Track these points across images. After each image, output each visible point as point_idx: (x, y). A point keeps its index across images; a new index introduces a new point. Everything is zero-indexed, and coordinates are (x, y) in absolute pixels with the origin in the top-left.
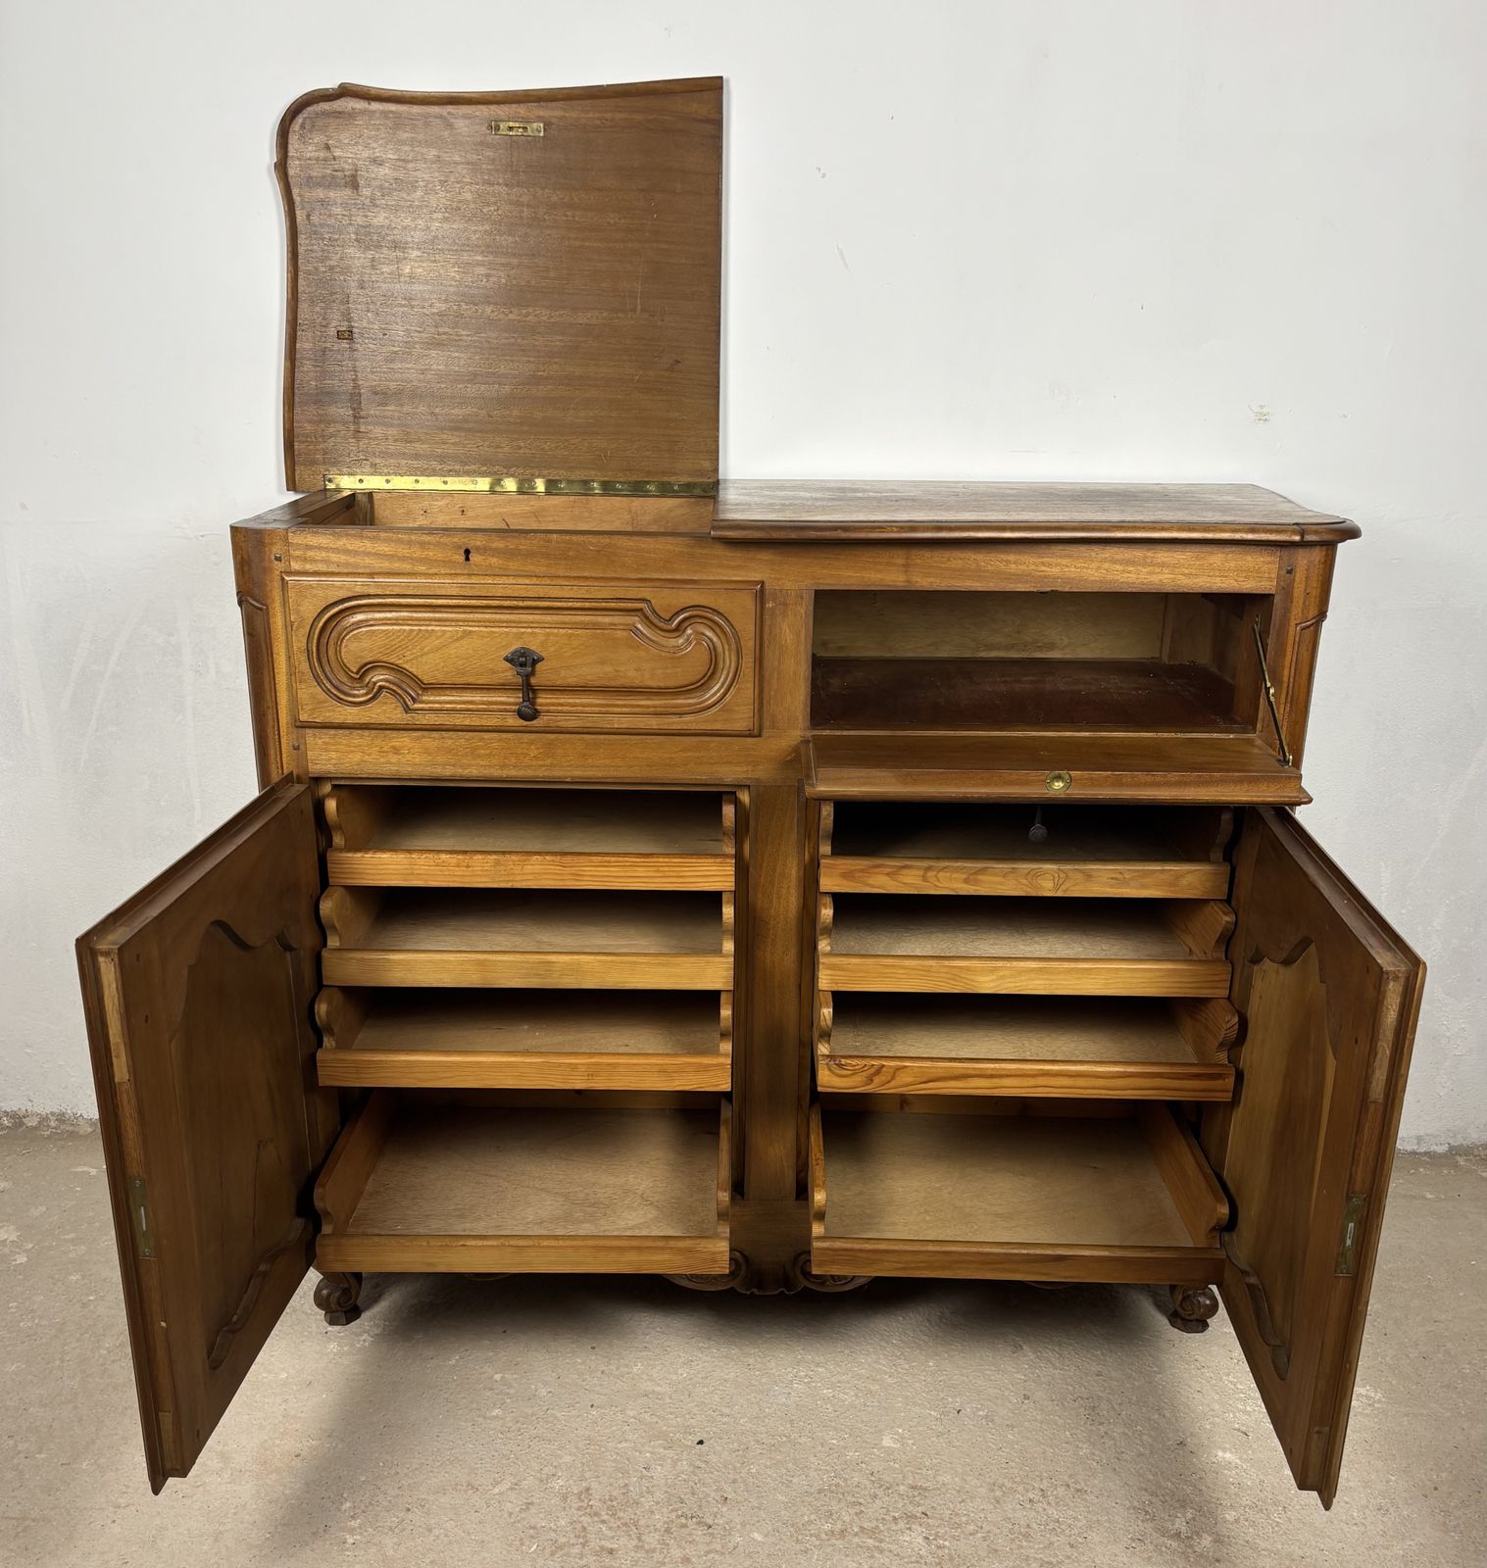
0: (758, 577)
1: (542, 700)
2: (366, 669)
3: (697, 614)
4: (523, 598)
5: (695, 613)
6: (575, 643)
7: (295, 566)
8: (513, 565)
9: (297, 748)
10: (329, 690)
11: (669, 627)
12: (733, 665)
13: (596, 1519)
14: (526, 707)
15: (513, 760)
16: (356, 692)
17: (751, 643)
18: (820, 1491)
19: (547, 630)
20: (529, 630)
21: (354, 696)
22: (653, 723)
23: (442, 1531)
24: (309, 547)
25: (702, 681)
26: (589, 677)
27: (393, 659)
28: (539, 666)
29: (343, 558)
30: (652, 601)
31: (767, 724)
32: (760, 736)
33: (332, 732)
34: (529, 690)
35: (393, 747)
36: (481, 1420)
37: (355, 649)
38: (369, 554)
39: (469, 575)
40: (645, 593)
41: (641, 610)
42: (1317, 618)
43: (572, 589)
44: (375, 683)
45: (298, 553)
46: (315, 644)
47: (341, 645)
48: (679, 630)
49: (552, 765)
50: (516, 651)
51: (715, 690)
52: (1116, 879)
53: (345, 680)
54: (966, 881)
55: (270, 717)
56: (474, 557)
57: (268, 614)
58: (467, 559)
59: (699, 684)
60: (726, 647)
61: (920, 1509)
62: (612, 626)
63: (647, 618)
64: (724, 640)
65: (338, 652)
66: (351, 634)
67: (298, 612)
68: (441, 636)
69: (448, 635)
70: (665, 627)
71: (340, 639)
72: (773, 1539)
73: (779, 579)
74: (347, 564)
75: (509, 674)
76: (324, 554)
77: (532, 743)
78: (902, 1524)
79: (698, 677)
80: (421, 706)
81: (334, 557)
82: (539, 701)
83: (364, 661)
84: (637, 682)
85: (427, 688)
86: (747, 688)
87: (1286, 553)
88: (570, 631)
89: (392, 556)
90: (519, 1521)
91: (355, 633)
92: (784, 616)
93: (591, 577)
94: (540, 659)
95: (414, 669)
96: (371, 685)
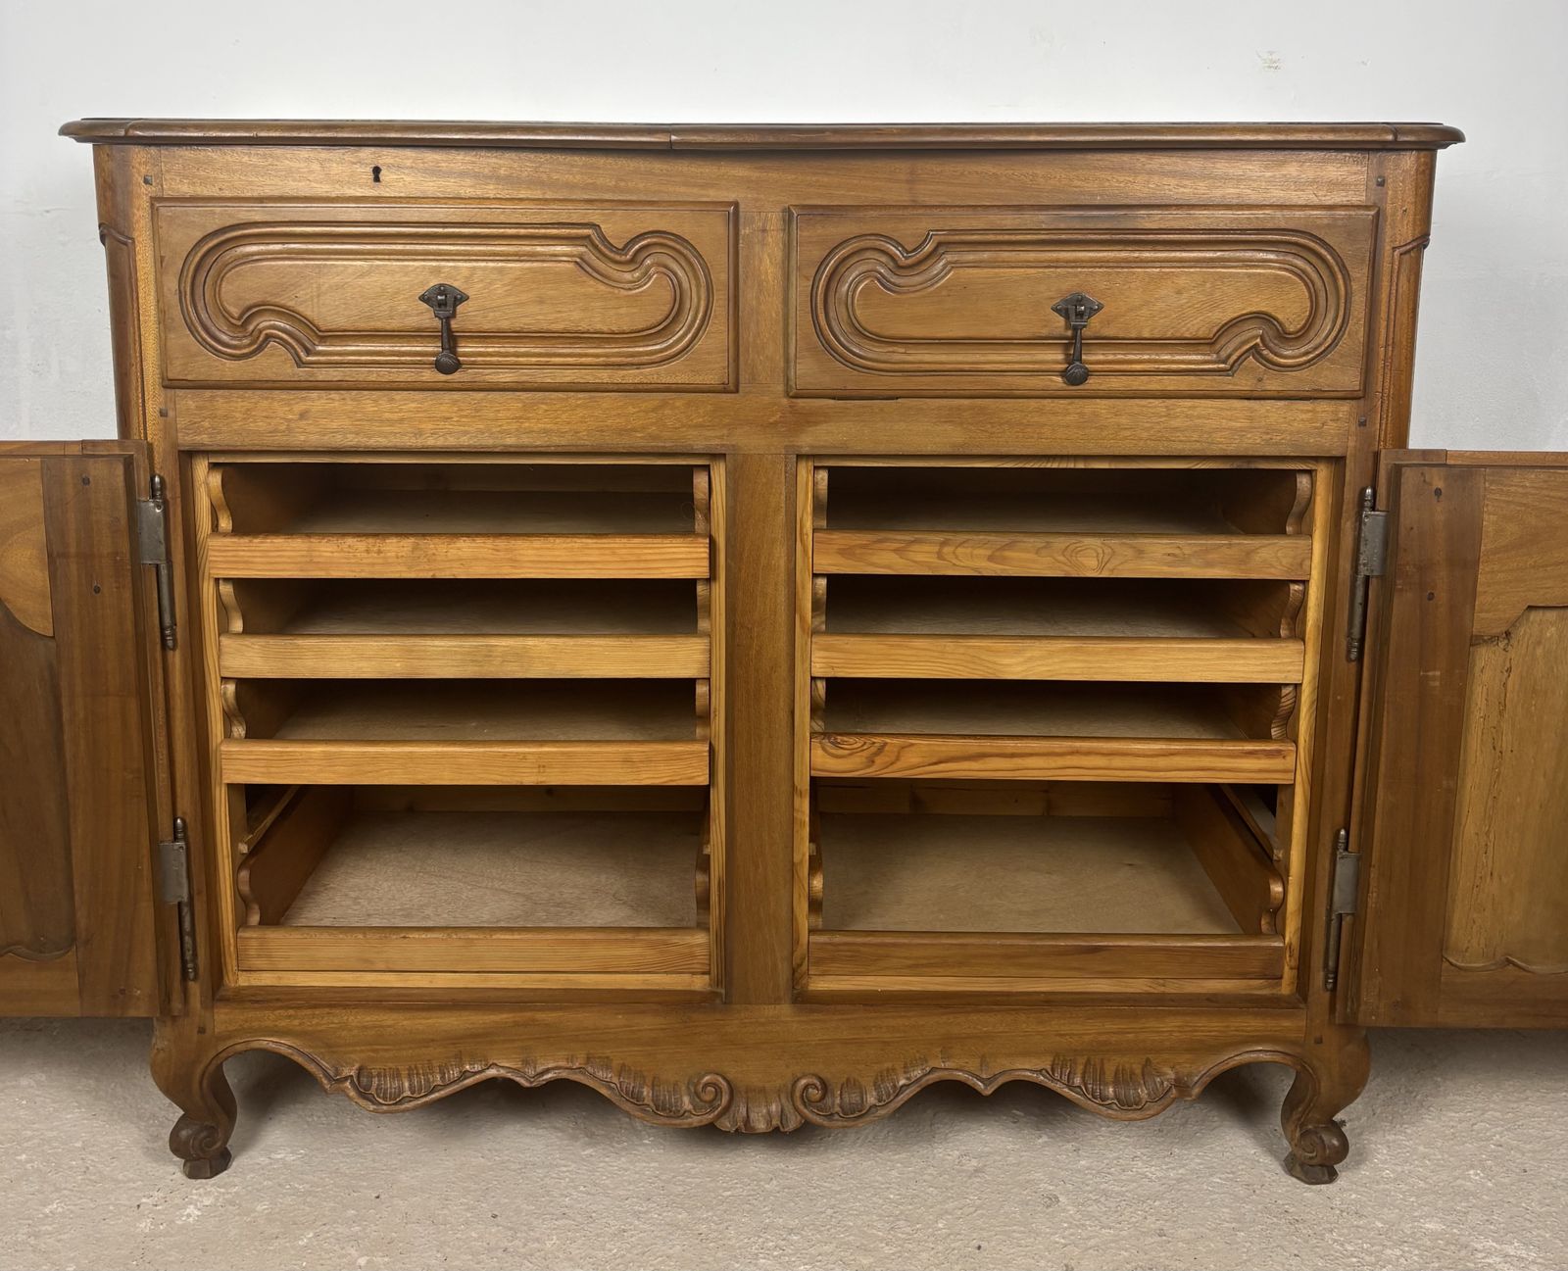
0: (731, 197)
1: (465, 348)
2: (252, 312)
3: (657, 242)
4: (444, 224)
5: (654, 240)
6: (508, 278)
7: (168, 190)
8: (433, 186)
9: (165, 415)
10: (204, 340)
11: (623, 258)
12: (703, 304)
14: (446, 356)
15: (431, 426)
16: (236, 343)
17: (723, 277)
19: (473, 262)
20: (451, 264)
21: (235, 347)
22: (604, 376)
25: (665, 324)
26: (525, 320)
27: (283, 300)
28: (459, 308)
30: (603, 226)
31: (744, 375)
32: (737, 391)
33: (208, 393)
34: (450, 339)
37: (239, 289)
39: (379, 197)
40: (595, 218)
41: (588, 237)
42: (1419, 241)
43: (502, 213)
44: (261, 331)
45: (171, 175)
46: (188, 283)
47: (220, 285)
48: (635, 261)
49: (478, 431)
50: (434, 288)
51: (680, 335)
52: (1174, 555)
53: (225, 328)
54: (990, 558)
55: (133, 378)
56: (384, 175)
57: (133, 248)
58: (377, 179)
59: (661, 327)
60: (693, 282)
62: (555, 258)
63: (596, 247)
64: (690, 275)
65: (217, 293)
66: (233, 270)
67: (169, 244)
68: (342, 272)
69: (350, 271)
70: (618, 258)
71: (220, 277)
73: (757, 199)
75: (427, 318)
77: (453, 403)
79: (660, 318)
80: (316, 358)
82: (460, 350)
83: (251, 302)
84: (584, 326)
85: (325, 336)
86: (719, 327)
87: (1375, 158)
88: (501, 263)
91: (237, 269)
92: (763, 244)
93: (528, 199)
94: (464, 298)
95: (308, 313)
96: (256, 333)
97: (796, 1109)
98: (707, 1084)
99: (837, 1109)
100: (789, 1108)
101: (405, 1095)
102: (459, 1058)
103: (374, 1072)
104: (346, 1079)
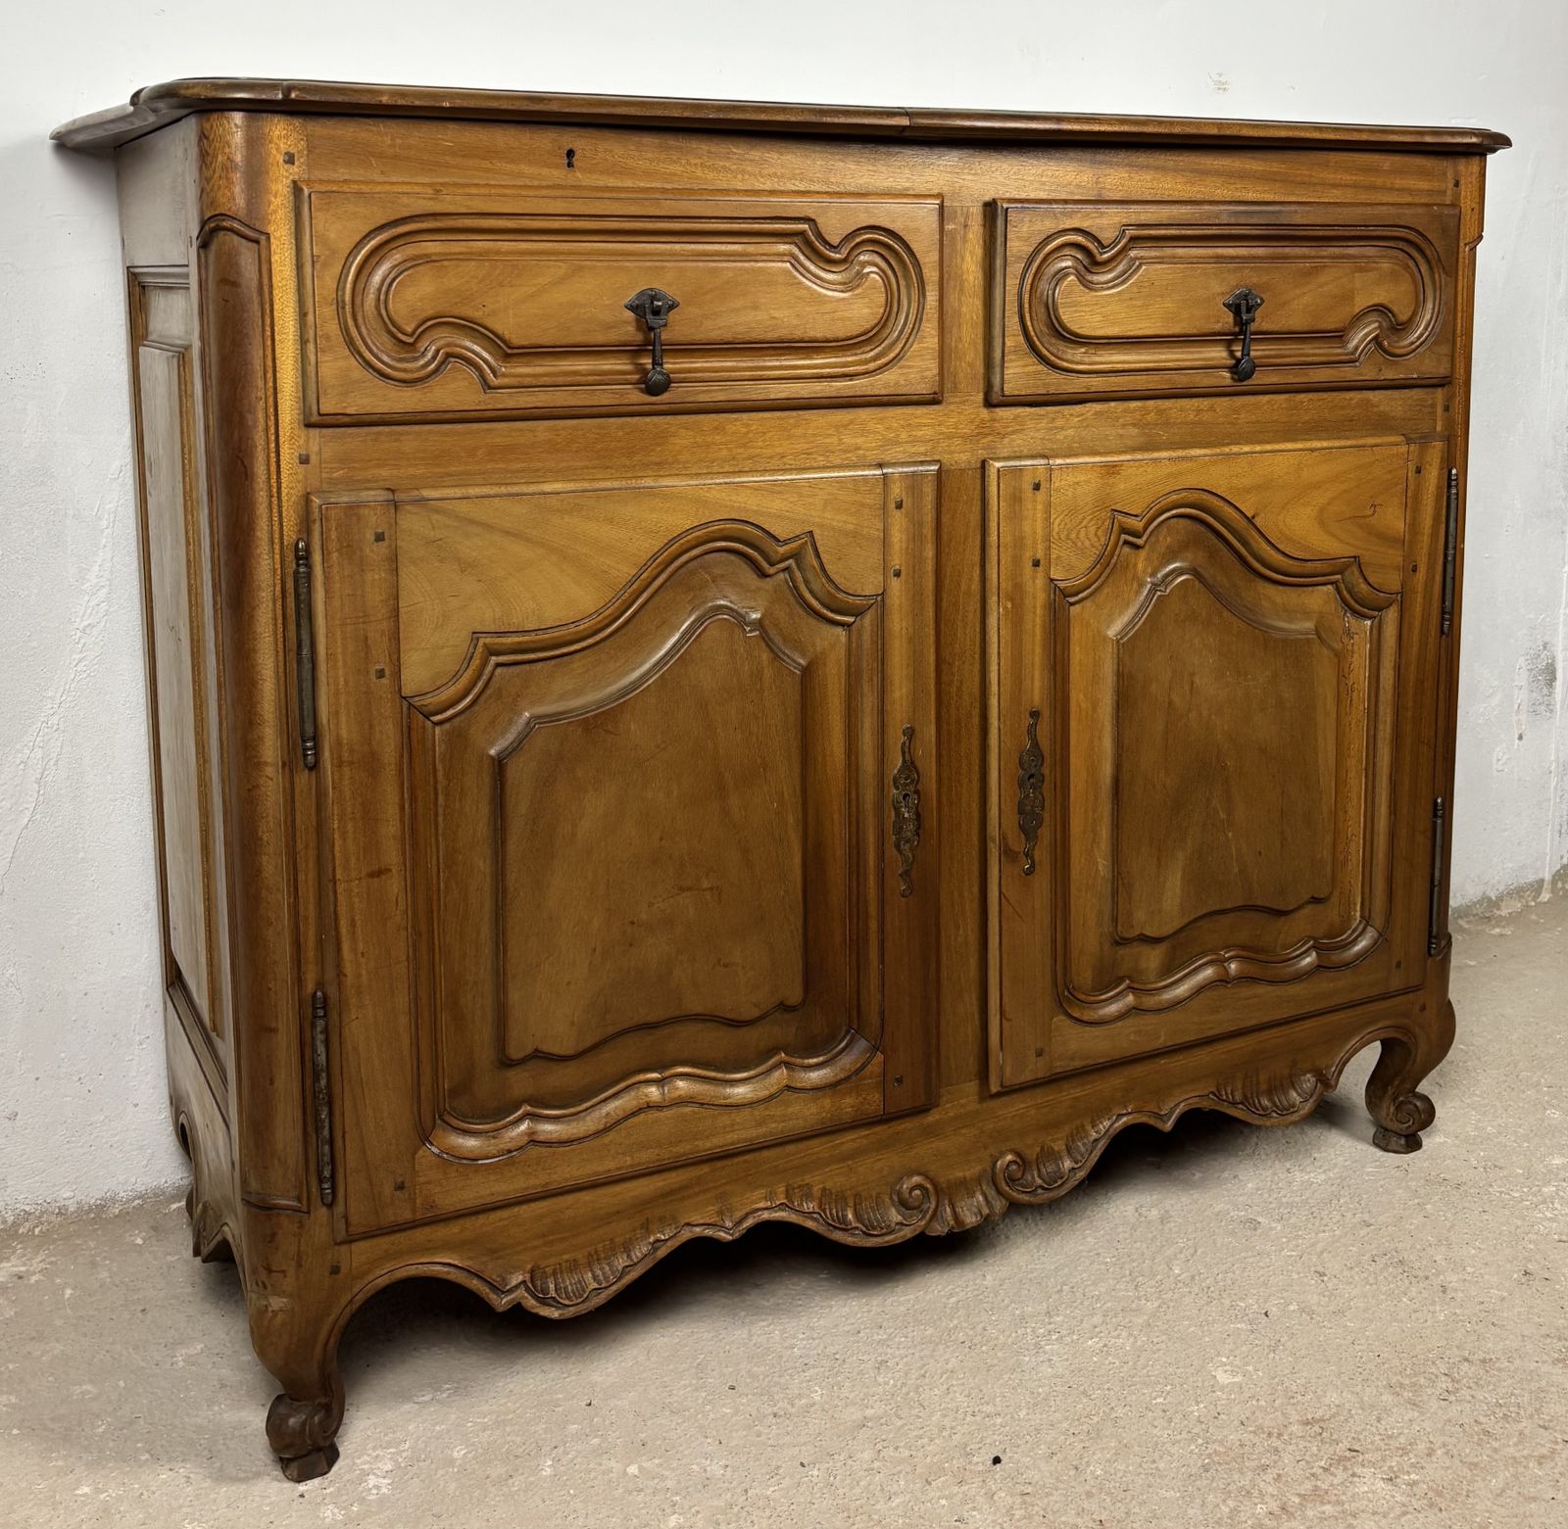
0: (939, 188)
1: (672, 364)
2: (426, 326)
3: (871, 238)
4: (651, 218)
5: (868, 236)
9: (306, 461)
10: (366, 362)
11: (836, 258)
12: (913, 307)
16: (408, 364)
17: (936, 276)
19: (681, 262)
20: (657, 265)
21: (405, 369)
25: (877, 329)
27: (467, 311)
28: (671, 315)
30: (818, 221)
31: (948, 385)
32: (941, 402)
37: (412, 297)
40: (811, 211)
41: (802, 233)
44: (439, 348)
46: (347, 290)
47: (388, 292)
48: (849, 260)
50: (640, 295)
51: (893, 340)
53: (392, 347)
56: (579, 159)
58: (571, 165)
59: (871, 333)
60: (902, 283)
63: (809, 244)
64: (899, 274)
65: (380, 302)
66: (406, 273)
67: (324, 242)
70: (831, 256)
71: (386, 283)
75: (629, 329)
79: (872, 322)
80: (504, 381)
83: (424, 315)
85: (521, 354)
86: (930, 336)
88: (710, 265)
91: (410, 272)
92: (965, 240)
93: (736, 190)
94: (674, 305)
95: (497, 326)
96: (428, 352)
97: (999, 1192)
98: (912, 1189)
99: (1039, 1181)
100: (992, 1193)
101: (591, 1287)
102: (647, 1228)
103: (549, 1270)
104: (517, 1287)
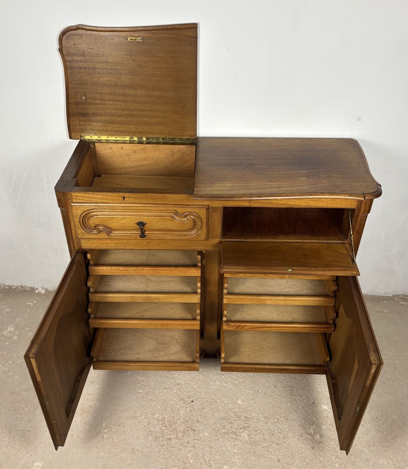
0: (207, 204)
2: (96, 226)
3: (190, 214)
6: (156, 220)
7: (74, 201)
8: (137, 201)
9: (78, 243)
12: (200, 225)
13: (166, 428)
15: (139, 246)
16: (94, 231)
17: (205, 220)
18: (222, 418)
19: (147, 217)
20: (142, 217)
21: (94, 232)
22: (178, 238)
23: (128, 433)
24: (77, 196)
25: (192, 229)
26: (160, 228)
27: (104, 224)
28: (145, 225)
29: (88, 199)
30: (177, 211)
31: (209, 237)
32: (208, 240)
33: (88, 239)
34: (143, 231)
35: (106, 243)
36: (137, 394)
37: (92, 222)
38: (95, 198)
39: (125, 203)
40: (175, 208)
42: (366, 214)
43: (154, 207)
44: (99, 229)
45: (75, 198)
46: (81, 220)
47: (89, 220)
48: (185, 216)
49: (149, 247)
50: (139, 222)
51: (195, 231)
53: (91, 228)
55: (70, 236)
57: (67, 212)
61: (247, 425)
62: (166, 216)
63: (176, 214)
64: (197, 219)
65: (88, 222)
66: (92, 218)
67: (76, 213)
68: (117, 218)
69: (120, 218)
70: (181, 216)
72: (210, 435)
73: (214, 204)
74: (89, 200)
75: (137, 227)
76: (82, 198)
77: (144, 241)
78: (242, 430)
79: (190, 228)
80: (112, 234)
81: (85, 199)
82: (146, 233)
83: (96, 224)
84: (173, 229)
85: (114, 230)
86: (204, 230)
88: (154, 217)
89: (102, 198)
90: (147, 429)
91: (93, 217)
93: (160, 204)
94: (146, 224)
95: (110, 226)
96: (98, 229)
